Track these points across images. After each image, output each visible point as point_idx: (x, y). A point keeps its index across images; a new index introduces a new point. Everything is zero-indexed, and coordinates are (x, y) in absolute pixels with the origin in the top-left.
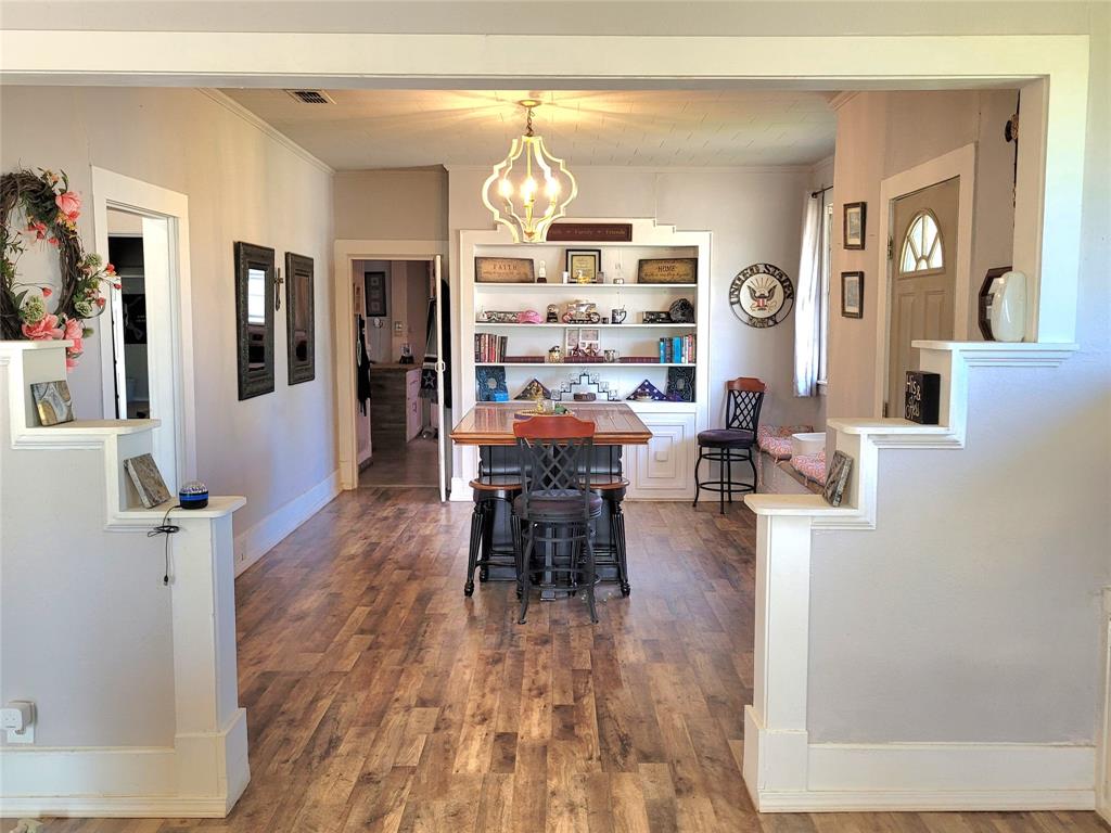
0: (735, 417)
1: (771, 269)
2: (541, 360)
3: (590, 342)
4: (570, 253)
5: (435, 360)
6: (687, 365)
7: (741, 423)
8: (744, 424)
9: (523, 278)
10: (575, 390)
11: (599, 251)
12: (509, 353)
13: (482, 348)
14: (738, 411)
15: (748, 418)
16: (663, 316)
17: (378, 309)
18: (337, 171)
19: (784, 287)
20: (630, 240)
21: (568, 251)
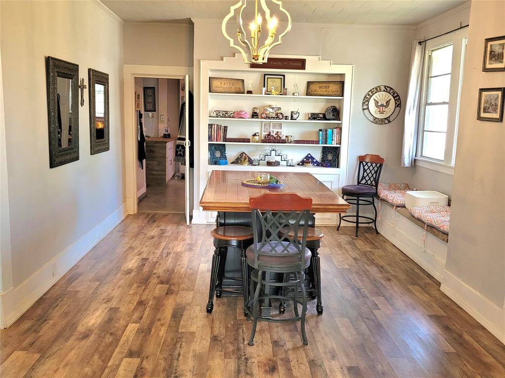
0: (364, 178)
1: (388, 89)
2: (248, 141)
3: (277, 130)
4: (266, 77)
5: (184, 139)
6: (335, 146)
7: (367, 181)
8: (369, 182)
9: (238, 91)
10: (268, 159)
11: (284, 76)
12: (229, 136)
13: (213, 133)
14: (365, 174)
15: (372, 179)
16: (321, 116)
17: (151, 108)
18: (125, 21)
19: (395, 100)
20: (304, 69)
21: (265, 75)
